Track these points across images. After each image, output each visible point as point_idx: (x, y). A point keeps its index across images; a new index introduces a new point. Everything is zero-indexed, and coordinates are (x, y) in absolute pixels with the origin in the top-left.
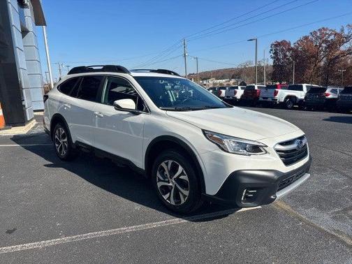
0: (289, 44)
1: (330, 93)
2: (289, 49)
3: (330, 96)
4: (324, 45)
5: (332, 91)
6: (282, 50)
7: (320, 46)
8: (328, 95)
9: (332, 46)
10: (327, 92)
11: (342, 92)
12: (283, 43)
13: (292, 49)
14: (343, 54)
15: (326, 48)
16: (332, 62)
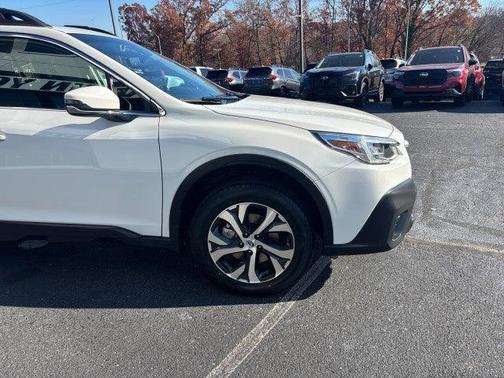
0: (145, 10)
1: (233, 77)
2: (147, 18)
3: (233, 82)
4: (189, 14)
5: (236, 75)
6: (137, 19)
7: (186, 15)
8: (231, 80)
9: (200, 16)
10: (230, 76)
11: (248, 75)
12: (137, 8)
13: (149, 18)
14: (214, 28)
15: (193, 19)
16: (203, 38)
